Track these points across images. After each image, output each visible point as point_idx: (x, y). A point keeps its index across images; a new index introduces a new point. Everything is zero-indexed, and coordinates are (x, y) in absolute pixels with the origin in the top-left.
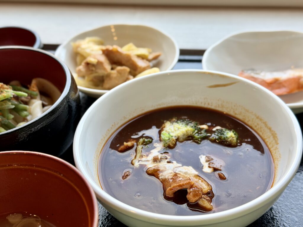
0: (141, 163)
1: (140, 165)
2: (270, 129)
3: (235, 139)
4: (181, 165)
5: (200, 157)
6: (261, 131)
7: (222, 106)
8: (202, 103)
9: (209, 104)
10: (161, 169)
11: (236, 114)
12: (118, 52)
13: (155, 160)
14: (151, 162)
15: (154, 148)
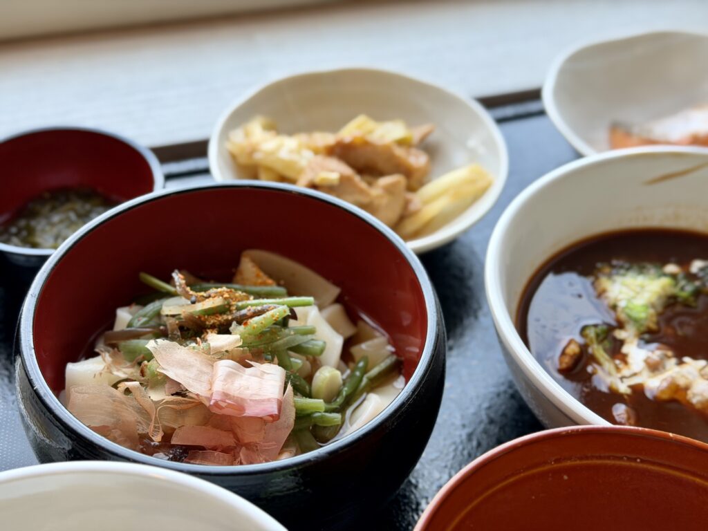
0: (628, 382)
1: (631, 387)
8: (630, 220)
9: (645, 219)
10: (681, 383)
12: (366, 144)
13: (654, 367)
14: (646, 373)
15: (621, 343)
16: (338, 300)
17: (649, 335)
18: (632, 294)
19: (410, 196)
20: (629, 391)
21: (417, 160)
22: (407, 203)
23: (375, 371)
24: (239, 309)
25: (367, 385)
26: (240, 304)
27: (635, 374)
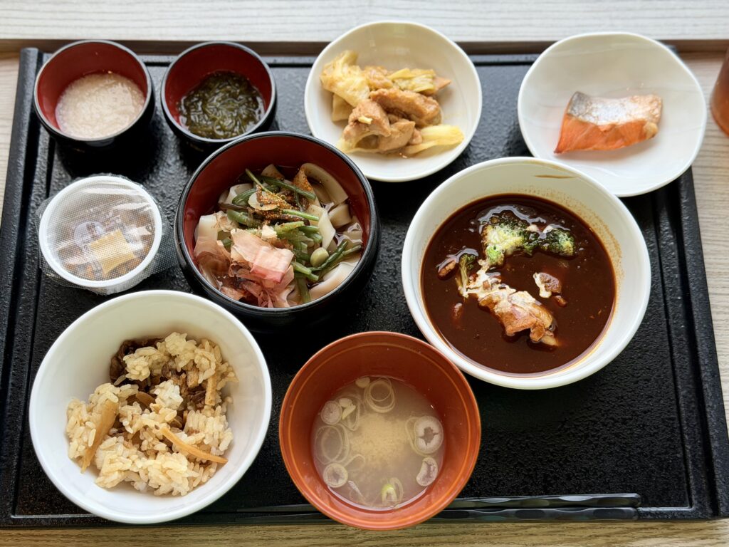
0: (470, 291)
1: (469, 294)
2: (612, 236)
3: (572, 249)
4: (514, 290)
5: (534, 276)
6: (600, 233)
7: (552, 195)
8: (526, 190)
9: (535, 192)
10: (495, 300)
11: (569, 206)
12: (396, 98)
13: (486, 287)
14: (481, 289)
15: (480, 267)
16: (346, 202)
17: (494, 269)
18: (498, 241)
19: (417, 132)
20: (467, 296)
21: (430, 108)
22: (413, 136)
23: (350, 250)
24: (283, 213)
25: (342, 258)
26: (284, 210)
27: (475, 288)
